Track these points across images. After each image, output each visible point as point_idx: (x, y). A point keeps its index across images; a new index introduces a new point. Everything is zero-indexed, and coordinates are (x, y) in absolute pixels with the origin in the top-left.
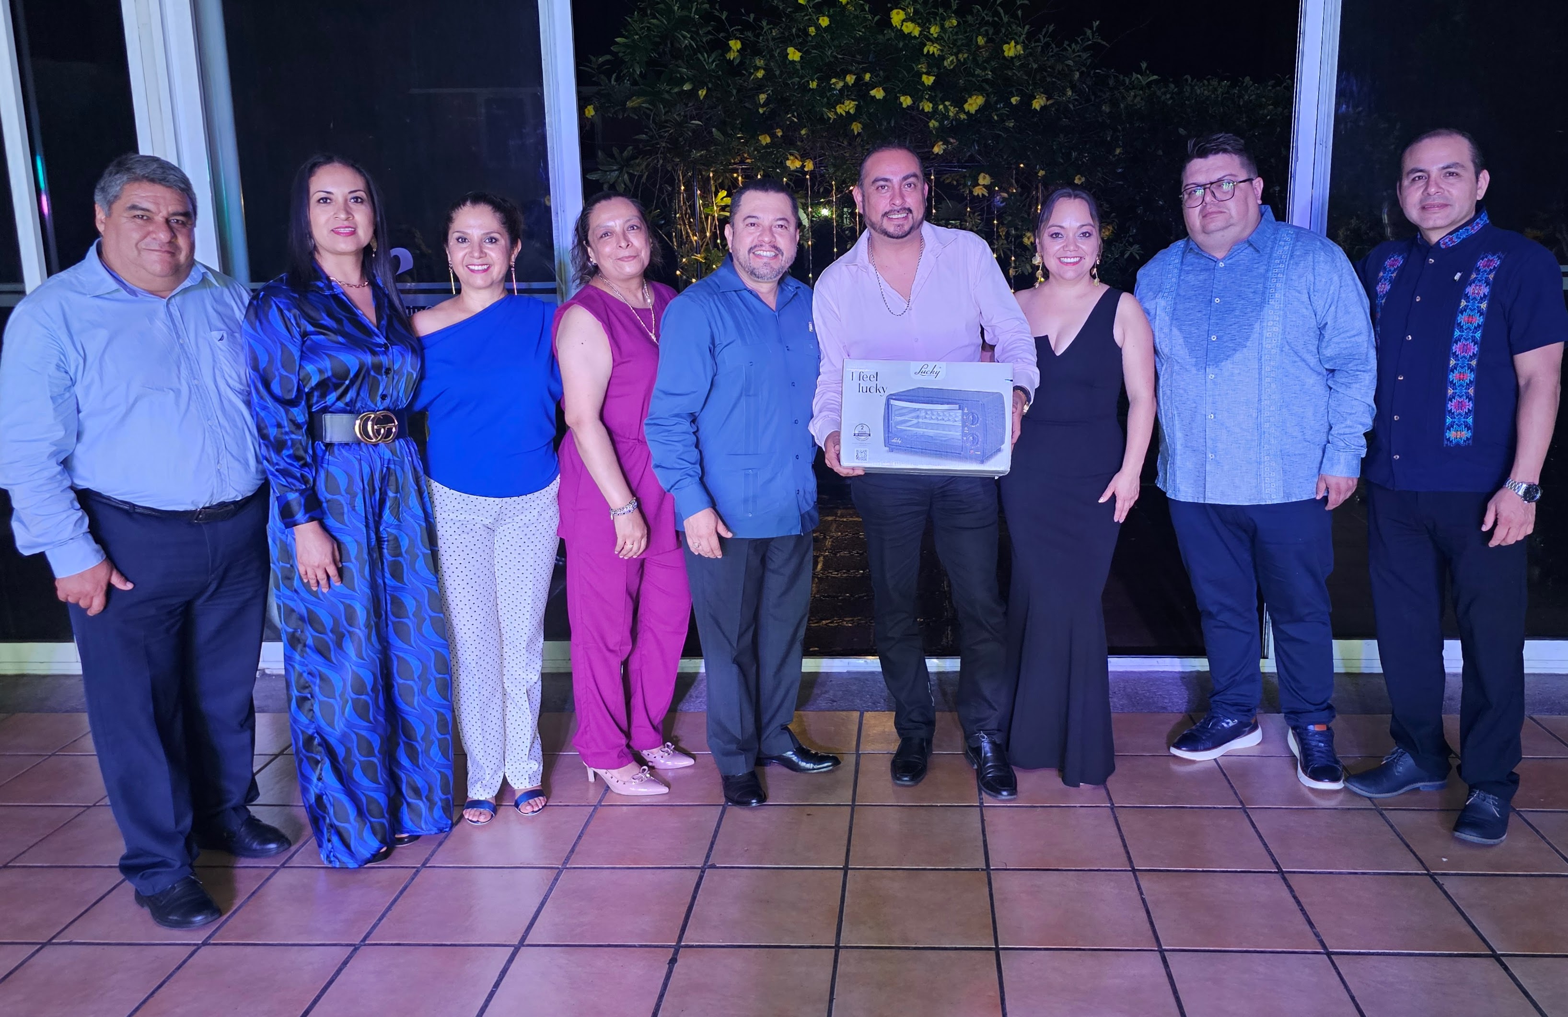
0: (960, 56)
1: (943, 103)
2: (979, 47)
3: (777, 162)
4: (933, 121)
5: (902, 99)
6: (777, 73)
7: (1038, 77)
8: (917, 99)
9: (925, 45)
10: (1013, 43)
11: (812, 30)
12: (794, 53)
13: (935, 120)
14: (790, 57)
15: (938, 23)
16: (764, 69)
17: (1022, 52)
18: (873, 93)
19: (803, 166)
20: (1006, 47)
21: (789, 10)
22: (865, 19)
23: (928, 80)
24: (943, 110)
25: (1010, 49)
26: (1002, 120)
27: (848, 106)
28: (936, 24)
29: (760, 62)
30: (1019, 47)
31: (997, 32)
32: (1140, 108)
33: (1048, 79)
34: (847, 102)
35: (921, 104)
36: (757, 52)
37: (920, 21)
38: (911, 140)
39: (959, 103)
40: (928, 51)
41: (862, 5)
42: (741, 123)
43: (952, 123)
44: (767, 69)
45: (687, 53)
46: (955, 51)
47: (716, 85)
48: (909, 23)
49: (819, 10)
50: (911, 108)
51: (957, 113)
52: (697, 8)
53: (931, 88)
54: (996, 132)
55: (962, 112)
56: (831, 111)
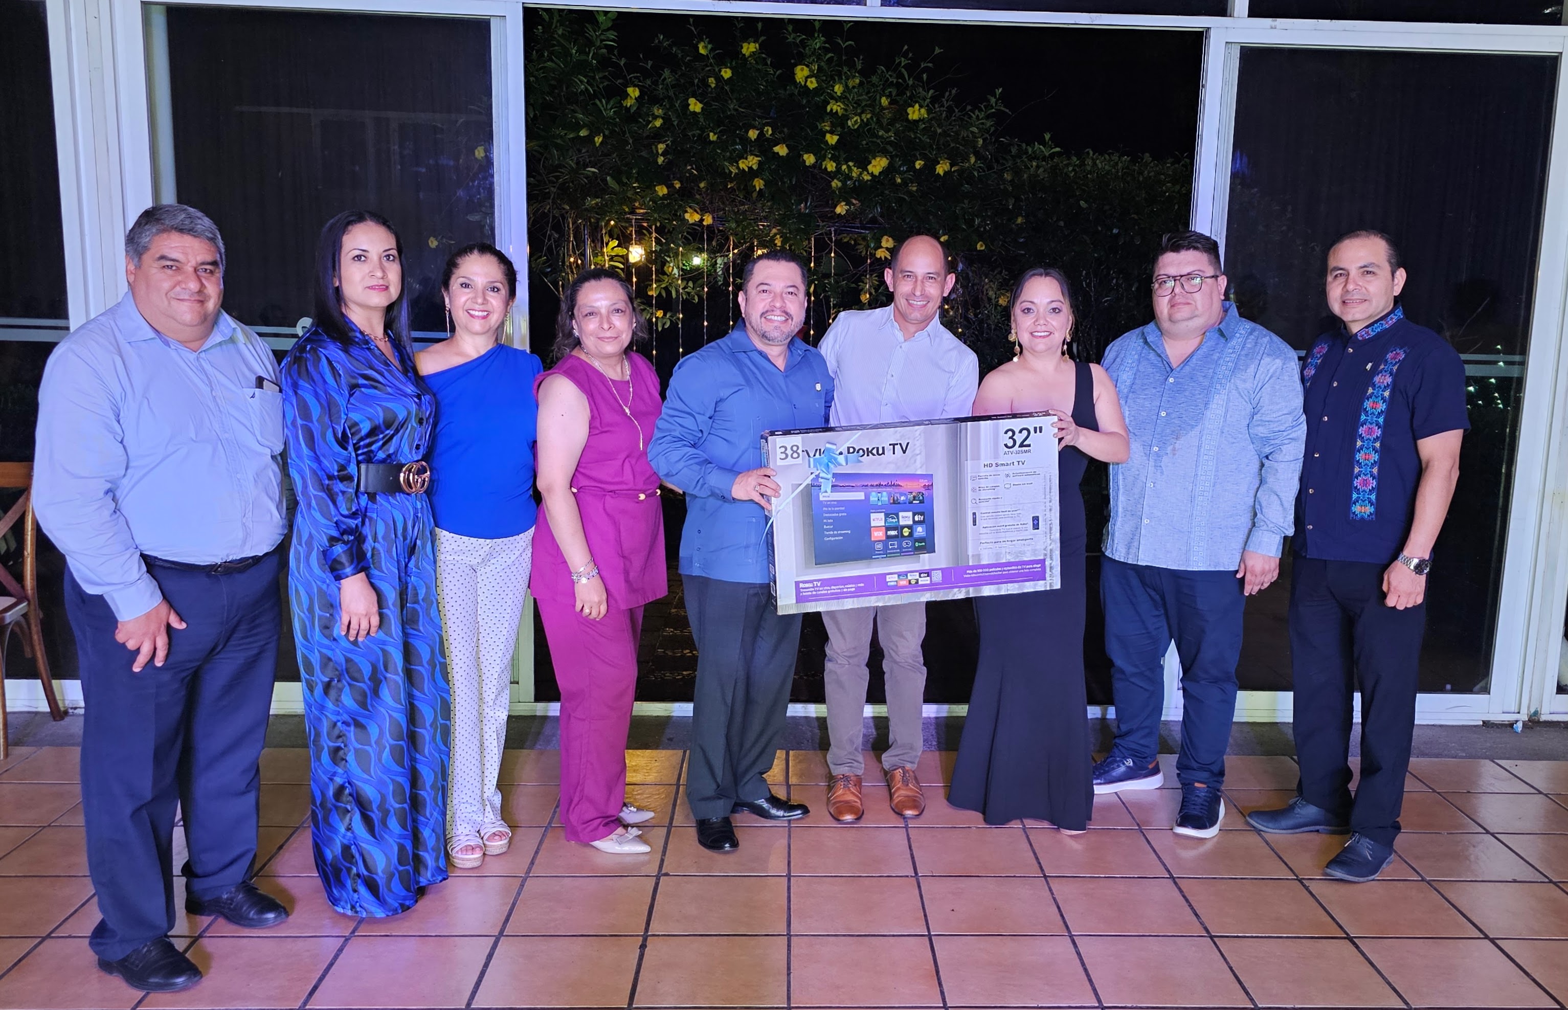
0: (863, 116)
1: (846, 163)
2: (882, 108)
3: (676, 215)
4: (835, 181)
5: (805, 156)
6: (675, 123)
7: (941, 142)
8: (820, 158)
9: (828, 103)
10: (917, 106)
11: (712, 81)
12: (695, 104)
13: (838, 179)
14: (691, 108)
15: (843, 81)
16: (663, 118)
17: (926, 116)
18: (776, 149)
19: (702, 220)
20: (910, 110)
21: (688, 58)
22: (767, 73)
23: (832, 139)
24: (846, 171)
25: (914, 112)
26: (905, 183)
27: (752, 162)
28: (841, 83)
29: (658, 111)
30: (923, 111)
31: (901, 93)
32: (1043, 179)
33: (952, 145)
34: (750, 158)
35: (824, 163)
36: (656, 101)
37: (824, 78)
38: (812, 199)
39: (863, 164)
40: (832, 110)
41: (764, 59)
42: (638, 173)
43: (854, 183)
44: (666, 119)
45: (582, 98)
46: (859, 111)
47: (612, 132)
48: (813, 80)
49: (722, 63)
50: (814, 166)
51: (861, 174)
52: (594, 53)
53: (834, 147)
54: (900, 195)
55: (865, 173)
56: (733, 165)
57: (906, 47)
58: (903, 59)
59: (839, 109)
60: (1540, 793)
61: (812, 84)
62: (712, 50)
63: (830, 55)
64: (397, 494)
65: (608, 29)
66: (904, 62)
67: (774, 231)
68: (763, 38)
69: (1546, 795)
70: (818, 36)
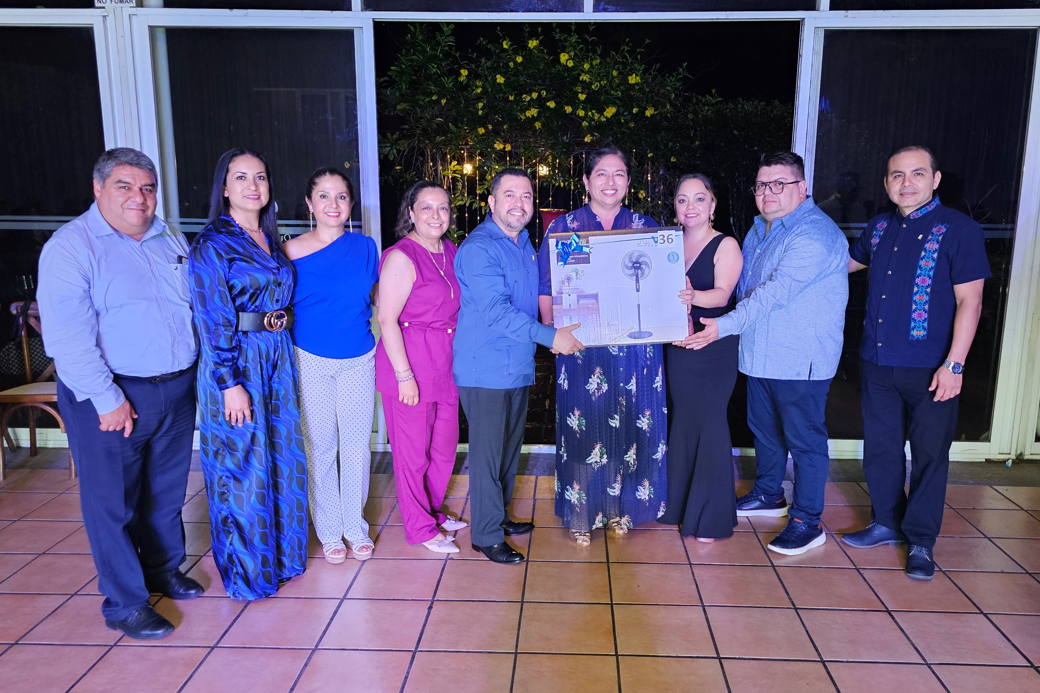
0: (602, 82)
1: (591, 111)
2: (613, 77)
3: (489, 145)
4: (585, 122)
5: (566, 108)
6: (490, 90)
7: (649, 96)
8: (575, 108)
9: (581, 75)
10: (634, 75)
11: (511, 64)
12: (500, 78)
13: (586, 121)
14: (498, 81)
15: (589, 62)
16: (482, 87)
17: (640, 81)
18: (548, 104)
19: (505, 148)
20: (630, 78)
21: (498, 51)
22: (544, 59)
23: (582, 97)
24: (591, 115)
25: (632, 79)
26: (627, 122)
27: (533, 112)
28: (588, 63)
29: (479, 83)
30: (638, 78)
31: (624, 68)
32: (711, 118)
33: (655, 98)
34: (532, 110)
35: (577, 112)
36: (478, 77)
37: (578, 60)
38: (571, 133)
39: (601, 112)
40: (583, 79)
41: (542, 50)
42: (467, 121)
43: (596, 123)
44: (483, 87)
45: (434, 77)
46: (599, 79)
47: (452, 97)
48: (571, 61)
49: (516, 52)
50: (572, 113)
51: (600, 117)
52: (441, 50)
53: (584, 102)
54: (623, 130)
55: (603, 117)
56: (522, 114)
57: (628, 40)
58: (626, 47)
59: (587, 78)
60: (1022, 509)
61: (570, 64)
62: (511, 45)
63: (581, 46)
64: (263, 332)
65: (449, 36)
66: (626, 48)
67: (547, 153)
68: (541, 37)
69: (1026, 511)
70: (574, 35)
